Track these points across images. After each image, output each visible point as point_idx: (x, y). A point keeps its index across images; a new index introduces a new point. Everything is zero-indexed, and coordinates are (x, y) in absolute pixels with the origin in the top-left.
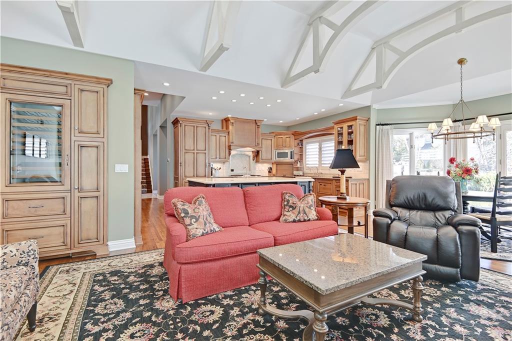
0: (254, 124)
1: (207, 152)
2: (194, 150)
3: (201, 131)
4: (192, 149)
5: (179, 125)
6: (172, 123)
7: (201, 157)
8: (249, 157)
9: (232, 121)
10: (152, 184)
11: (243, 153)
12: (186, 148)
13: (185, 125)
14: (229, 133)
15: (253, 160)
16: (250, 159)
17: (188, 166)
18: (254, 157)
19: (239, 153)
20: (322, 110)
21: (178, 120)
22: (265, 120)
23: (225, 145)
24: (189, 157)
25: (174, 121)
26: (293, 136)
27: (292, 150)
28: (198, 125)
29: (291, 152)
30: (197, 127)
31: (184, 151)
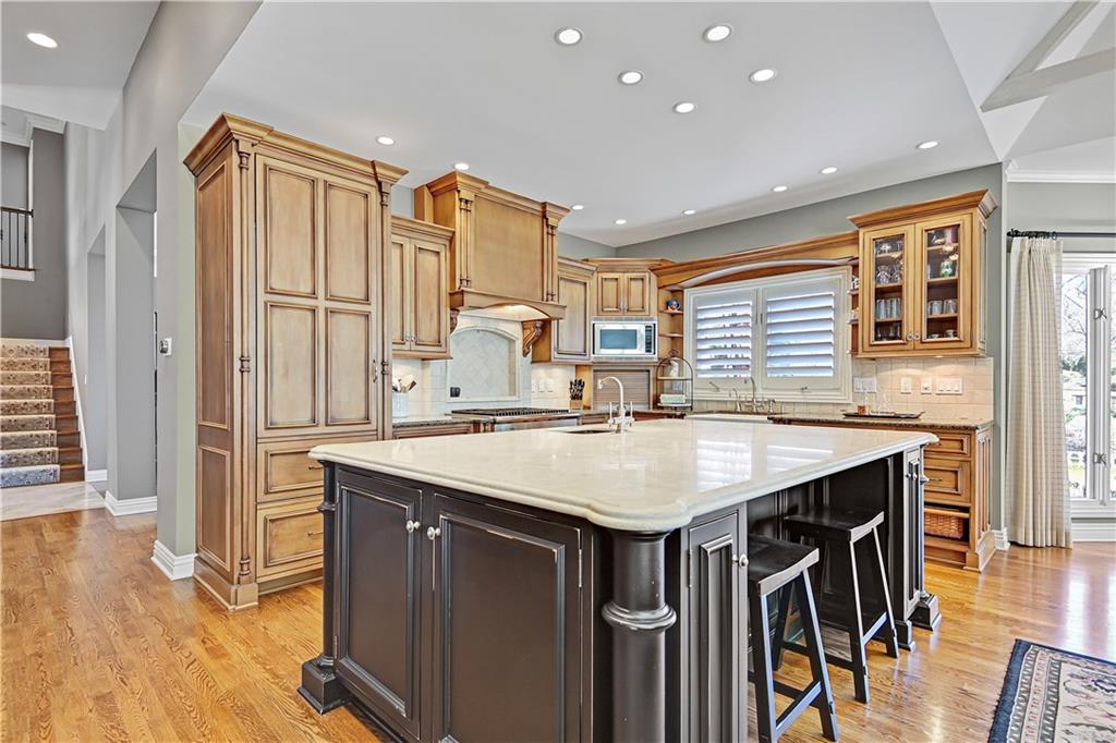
0: (537, 223)
1: (373, 309)
2: (313, 295)
3: (346, 210)
4: (306, 288)
5: (235, 158)
6: (186, 163)
7: (347, 333)
8: (511, 341)
9: (465, 194)
10: (84, 444)
11: (492, 326)
12: (277, 284)
13: (268, 169)
14: (452, 240)
15: (525, 354)
16: (511, 351)
17: (286, 374)
18: (526, 345)
19: (480, 324)
20: (826, 171)
21: (229, 135)
22: (577, 208)
23: (435, 291)
24: (290, 329)
25: (200, 146)
26: (653, 276)
27: (650, 323)
28: (331, 179)
29: (648, 330)
30: (328, 186)
31: (262, 297)
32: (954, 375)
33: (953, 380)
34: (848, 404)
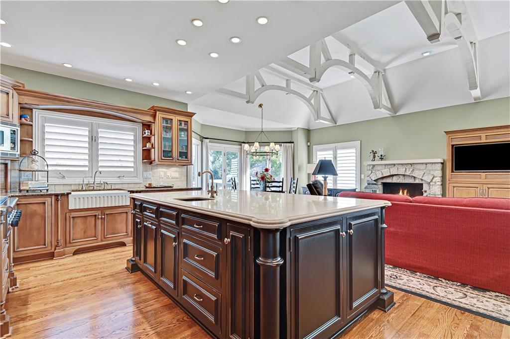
27: (14, 129)
29: (13, 133)
32: (176, 171)
33: (175, 173)
34: (140, 183)
